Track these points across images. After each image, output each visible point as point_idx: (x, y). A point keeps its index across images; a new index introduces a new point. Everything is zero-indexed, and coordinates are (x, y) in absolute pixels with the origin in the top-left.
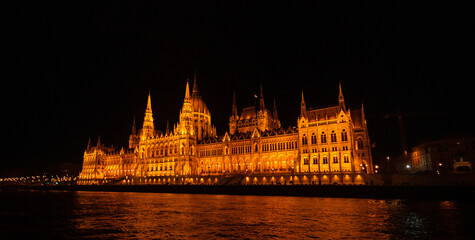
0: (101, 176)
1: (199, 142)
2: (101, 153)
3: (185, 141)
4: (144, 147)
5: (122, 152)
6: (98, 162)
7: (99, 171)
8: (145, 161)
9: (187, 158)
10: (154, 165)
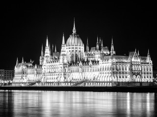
0: (25, 81)
1: (70, 65)
2: (24, 67)
3: (61, 66)
4: (45, 67)
5: (36, 67)
6: (23, 73)
7: (24, 78)
8: (46, 74)
9: (63, 74)
10: (50, 76)
